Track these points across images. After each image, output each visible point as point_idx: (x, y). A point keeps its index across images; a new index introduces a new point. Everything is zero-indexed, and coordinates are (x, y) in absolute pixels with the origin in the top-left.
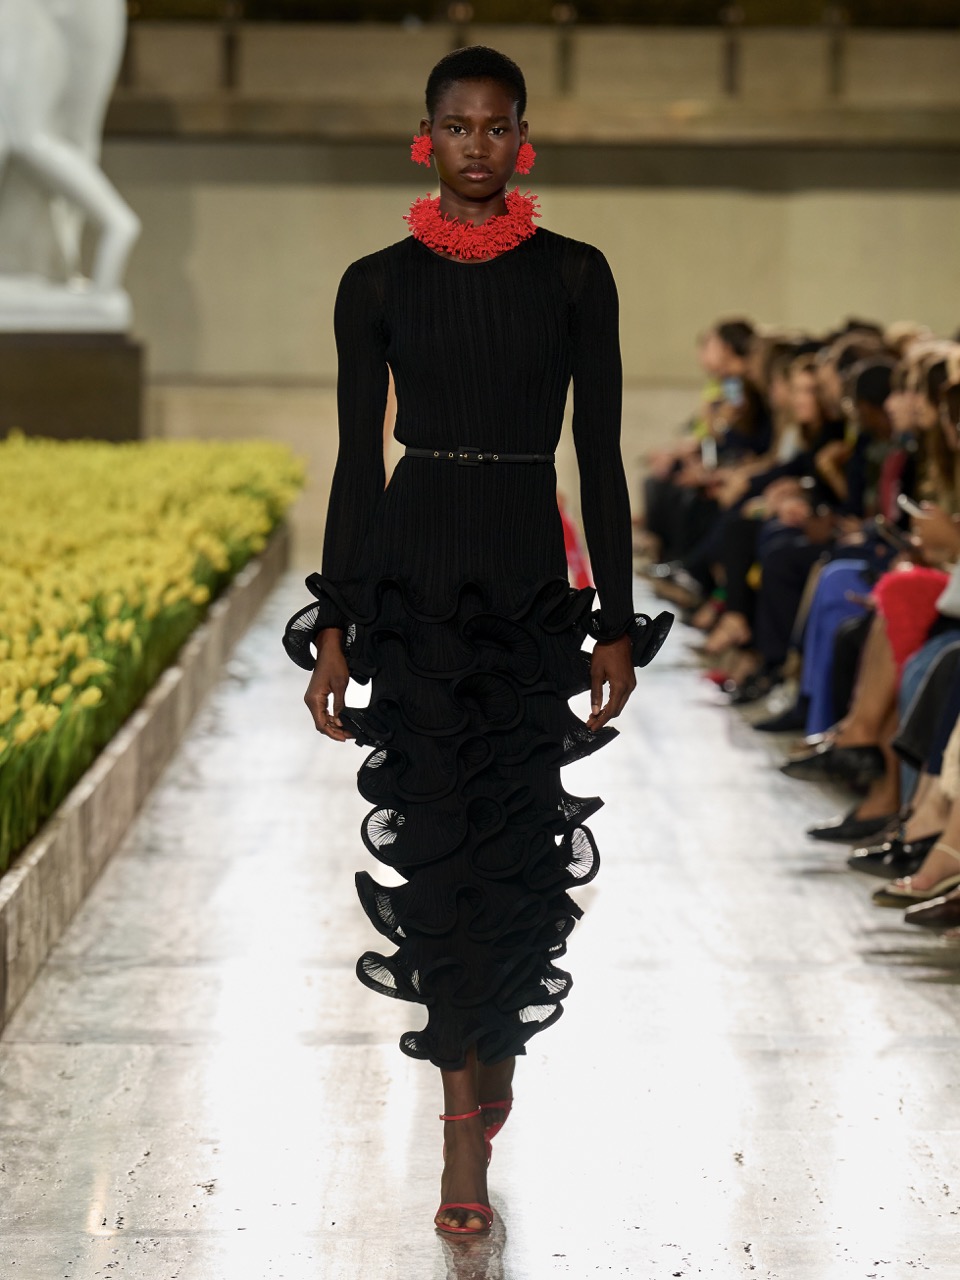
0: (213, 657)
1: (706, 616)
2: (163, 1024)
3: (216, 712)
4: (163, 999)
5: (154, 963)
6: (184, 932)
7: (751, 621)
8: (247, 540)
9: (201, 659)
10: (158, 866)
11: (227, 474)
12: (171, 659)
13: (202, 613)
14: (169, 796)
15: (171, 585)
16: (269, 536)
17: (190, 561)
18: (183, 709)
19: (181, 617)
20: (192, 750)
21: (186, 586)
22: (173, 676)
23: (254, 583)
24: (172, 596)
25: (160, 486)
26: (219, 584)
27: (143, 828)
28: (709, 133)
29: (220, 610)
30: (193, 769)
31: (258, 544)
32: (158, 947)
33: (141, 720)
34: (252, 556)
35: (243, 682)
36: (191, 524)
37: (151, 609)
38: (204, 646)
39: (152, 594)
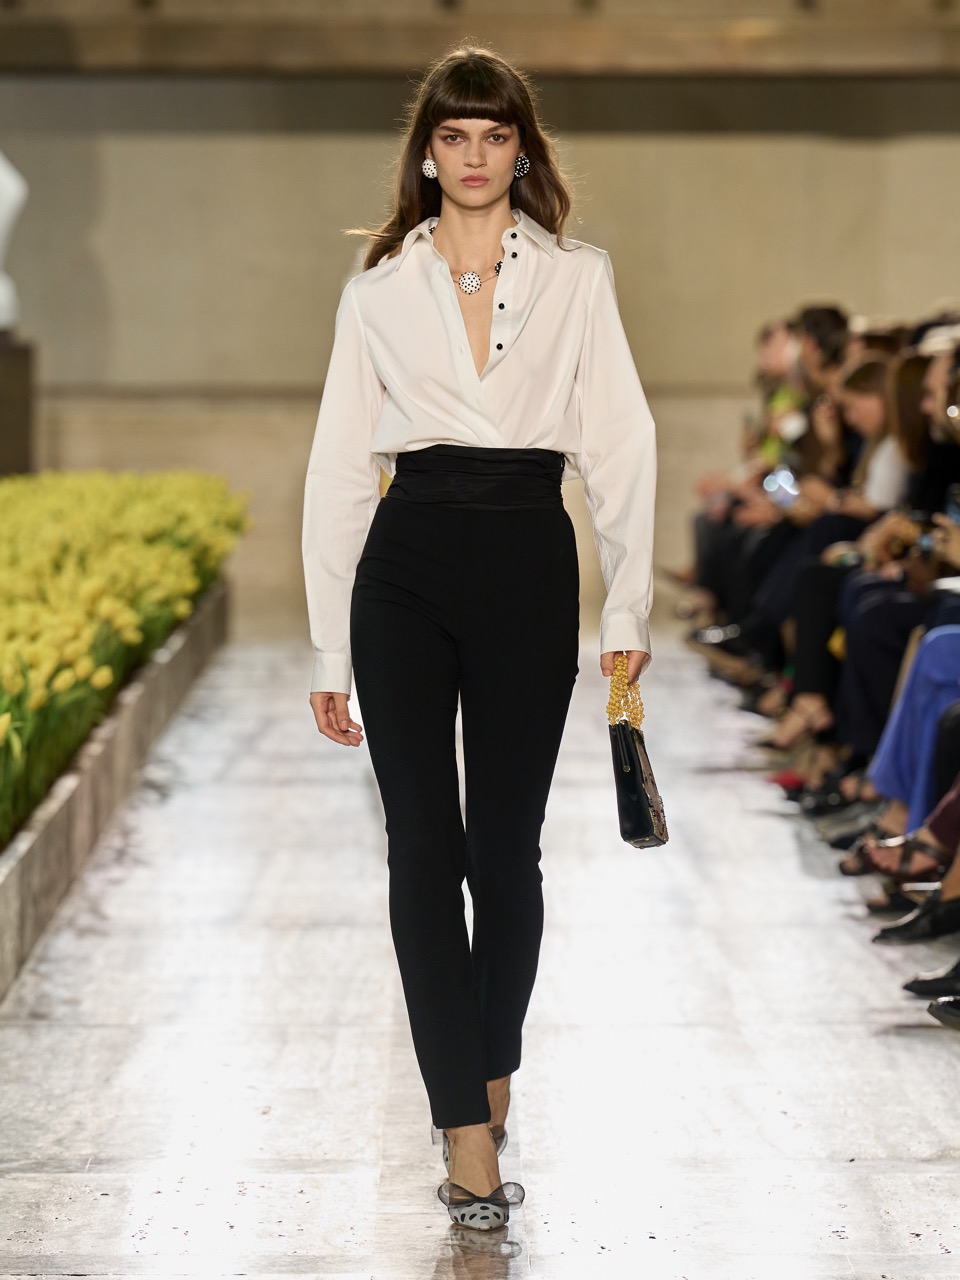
0: (121, 760)
1: (773, 699)
2: (50, 1246)
3: (126, 833)
4: (49, 1214)
5: (39, 1166)
6: (79, 1125)
7: (832, 703)
8: (166, 603)
9: (106, 761)
10: (46, 1038)
11: (141, 517)
12: (67, 764)
13: (108, 703)
14: (63, 943)
15: (63, 666)
16: (195, 598)
17: (89, 634)
18: (82, 828)
19: (78, 705)
20: (94, 882)
21: (84, 666)
22: (67, 785)
23: (176, 659)
24: (65, 679)
25: (52, 533)
26: (130, 663)
27: (28, 986)
28: (776, 60)
29: (131, 696)
30: (95, 910)
31: (183, 608)
32: (44, 1145)
33: (23, 843)
34: (176, 625)
35: (162, 791)
36: (90, 585)
37: (36, 696)
38: (110, 743)
39: (37, 678)
